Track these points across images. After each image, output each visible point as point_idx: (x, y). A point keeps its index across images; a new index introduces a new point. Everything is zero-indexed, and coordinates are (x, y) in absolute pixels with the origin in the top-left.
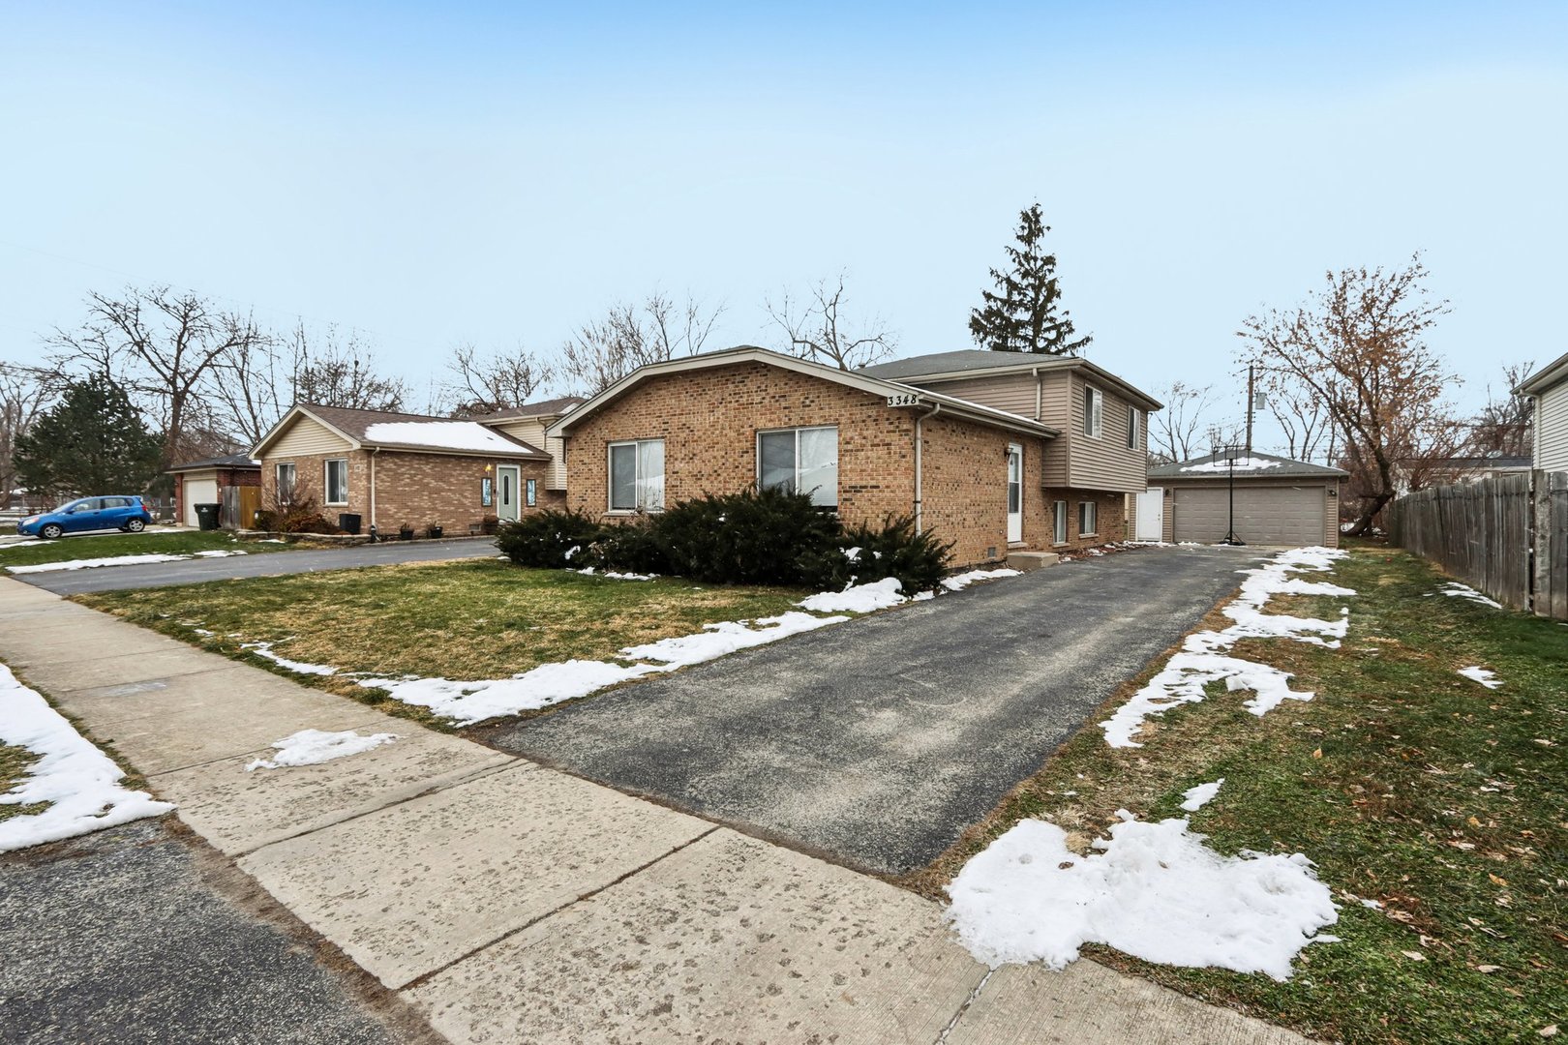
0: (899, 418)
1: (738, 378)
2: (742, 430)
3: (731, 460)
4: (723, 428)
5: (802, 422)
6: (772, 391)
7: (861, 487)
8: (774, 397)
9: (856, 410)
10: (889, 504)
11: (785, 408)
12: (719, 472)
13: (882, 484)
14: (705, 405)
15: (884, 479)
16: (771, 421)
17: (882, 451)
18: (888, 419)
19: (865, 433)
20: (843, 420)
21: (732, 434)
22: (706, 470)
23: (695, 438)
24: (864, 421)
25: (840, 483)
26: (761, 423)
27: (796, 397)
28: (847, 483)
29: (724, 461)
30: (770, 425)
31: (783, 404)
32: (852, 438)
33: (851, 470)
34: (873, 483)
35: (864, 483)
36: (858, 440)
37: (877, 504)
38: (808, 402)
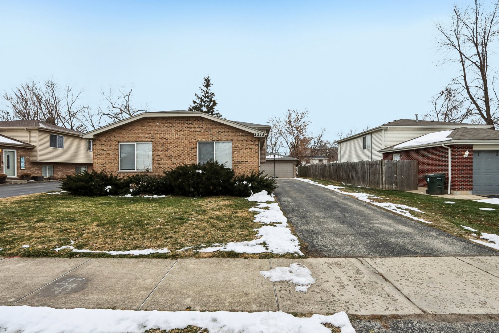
0: (255, 140)
1: (189, 122)
2: (191, 141)
3: (186, 151)
4: (182, 140)
5: (218, 139)
6: (204, 128)
7: (241, 162)
8: (206, 130)
9: (239, 137)
10: (252, 167)
11: (210, 134)
12: (181, 156)
13: (249, 161)
14: (173, 131)
15: (250, 159)
16: (204, 138)
17: (249, 150)
18: (251, 140)
19: (243, 144)
20: (234, 140)
21: (187, 142)
22: (174, 155)
23: (168, 143)
24: (242, 140)
25: (233, 160)
26: (200, 139)
27: (215, 131)
28: (236, 160)
29: (182, 152)
30: (204, 140)
31: (210, 133)
32: (238, 146)
33: (237, 156)
34: (246, 160)
35: (242, 160)
36: (240, 146)
37: (247, 167)
38: (220, 133)
